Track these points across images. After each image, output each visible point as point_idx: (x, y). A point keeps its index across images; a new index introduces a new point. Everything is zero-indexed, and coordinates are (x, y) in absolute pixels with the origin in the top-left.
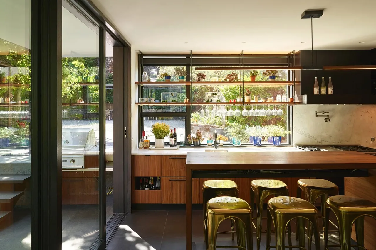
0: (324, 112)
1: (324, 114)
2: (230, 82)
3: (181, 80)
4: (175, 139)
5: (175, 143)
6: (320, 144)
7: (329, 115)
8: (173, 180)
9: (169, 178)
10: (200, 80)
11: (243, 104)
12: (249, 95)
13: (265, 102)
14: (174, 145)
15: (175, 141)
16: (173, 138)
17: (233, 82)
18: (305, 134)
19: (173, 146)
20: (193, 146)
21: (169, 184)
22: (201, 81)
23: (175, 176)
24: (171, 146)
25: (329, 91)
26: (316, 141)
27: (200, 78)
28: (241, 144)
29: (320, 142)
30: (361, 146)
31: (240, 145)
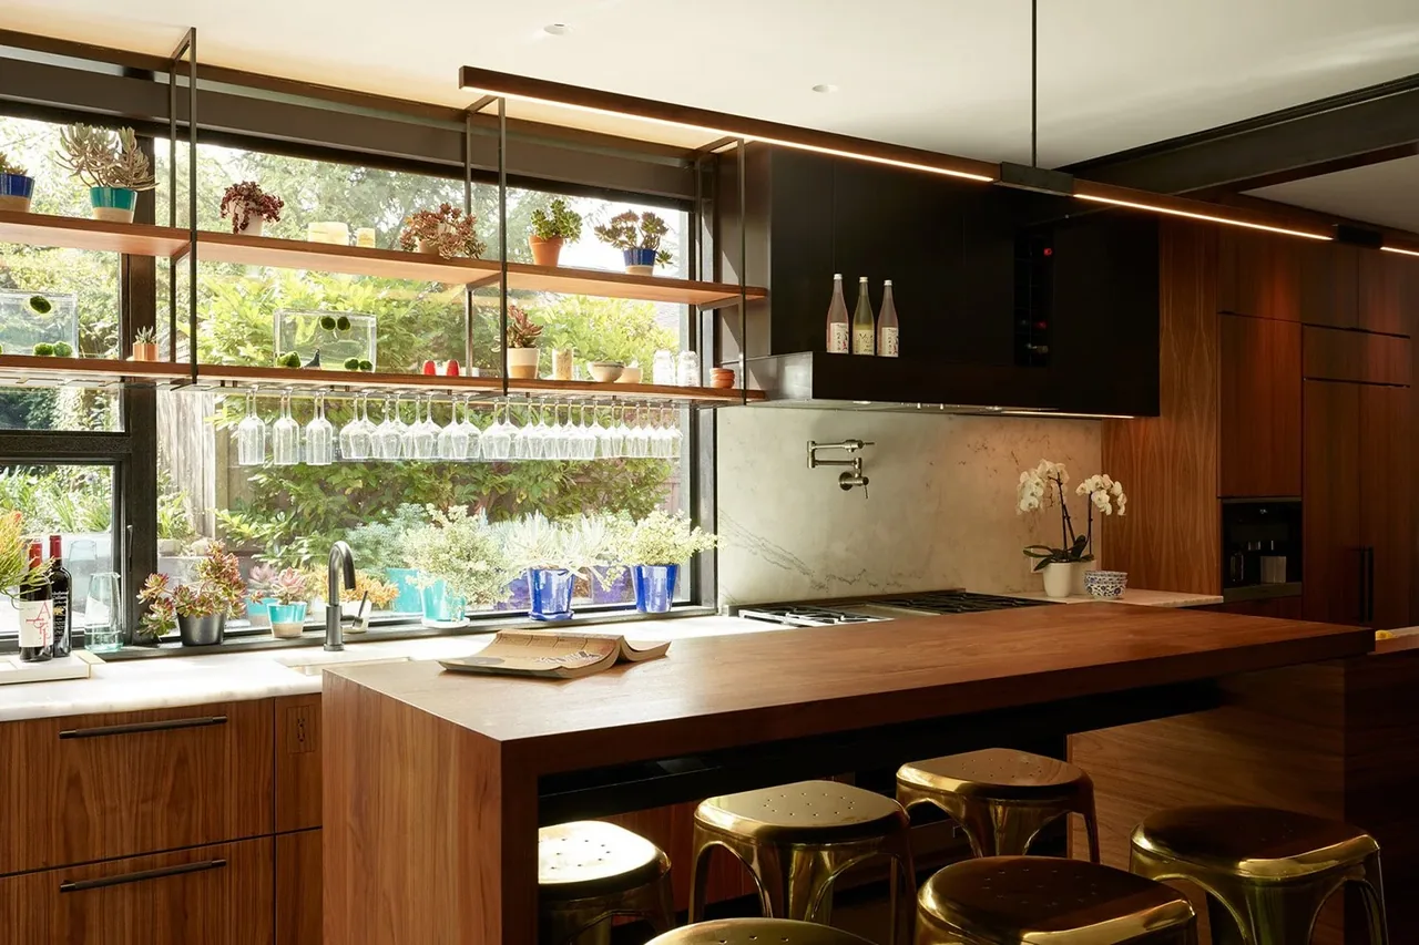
0: (853, 441)
1: (853, 450)
2: (432, 257)
3: (114, 214)
4: (59, 611)
5: (58, 636)
6: (823, 595)
7: (860, 459)
8: (84, 888)
9: (58, 878)
10: (244, 226)
11: (506, 387)
12: (529, 341)
13: (608, 385)
14: (56, 653)
15: (59, 619)
16: (50, 603)
17: (453, 262)
18: (767, 550)
19: (45, 658)
20: (179, 645)
21: (55, 913)
22: (250, 232)
23: (98, 856)
24: (33, 654)
25: (887, 341)
26: (807, 579)
27: (246, 212)
28: (473, 618)
29: (822, 587)
30: (967, 591)
31: (466, 622)
